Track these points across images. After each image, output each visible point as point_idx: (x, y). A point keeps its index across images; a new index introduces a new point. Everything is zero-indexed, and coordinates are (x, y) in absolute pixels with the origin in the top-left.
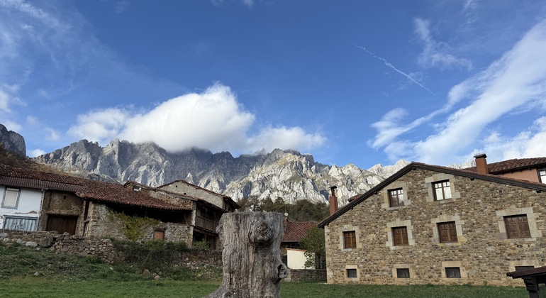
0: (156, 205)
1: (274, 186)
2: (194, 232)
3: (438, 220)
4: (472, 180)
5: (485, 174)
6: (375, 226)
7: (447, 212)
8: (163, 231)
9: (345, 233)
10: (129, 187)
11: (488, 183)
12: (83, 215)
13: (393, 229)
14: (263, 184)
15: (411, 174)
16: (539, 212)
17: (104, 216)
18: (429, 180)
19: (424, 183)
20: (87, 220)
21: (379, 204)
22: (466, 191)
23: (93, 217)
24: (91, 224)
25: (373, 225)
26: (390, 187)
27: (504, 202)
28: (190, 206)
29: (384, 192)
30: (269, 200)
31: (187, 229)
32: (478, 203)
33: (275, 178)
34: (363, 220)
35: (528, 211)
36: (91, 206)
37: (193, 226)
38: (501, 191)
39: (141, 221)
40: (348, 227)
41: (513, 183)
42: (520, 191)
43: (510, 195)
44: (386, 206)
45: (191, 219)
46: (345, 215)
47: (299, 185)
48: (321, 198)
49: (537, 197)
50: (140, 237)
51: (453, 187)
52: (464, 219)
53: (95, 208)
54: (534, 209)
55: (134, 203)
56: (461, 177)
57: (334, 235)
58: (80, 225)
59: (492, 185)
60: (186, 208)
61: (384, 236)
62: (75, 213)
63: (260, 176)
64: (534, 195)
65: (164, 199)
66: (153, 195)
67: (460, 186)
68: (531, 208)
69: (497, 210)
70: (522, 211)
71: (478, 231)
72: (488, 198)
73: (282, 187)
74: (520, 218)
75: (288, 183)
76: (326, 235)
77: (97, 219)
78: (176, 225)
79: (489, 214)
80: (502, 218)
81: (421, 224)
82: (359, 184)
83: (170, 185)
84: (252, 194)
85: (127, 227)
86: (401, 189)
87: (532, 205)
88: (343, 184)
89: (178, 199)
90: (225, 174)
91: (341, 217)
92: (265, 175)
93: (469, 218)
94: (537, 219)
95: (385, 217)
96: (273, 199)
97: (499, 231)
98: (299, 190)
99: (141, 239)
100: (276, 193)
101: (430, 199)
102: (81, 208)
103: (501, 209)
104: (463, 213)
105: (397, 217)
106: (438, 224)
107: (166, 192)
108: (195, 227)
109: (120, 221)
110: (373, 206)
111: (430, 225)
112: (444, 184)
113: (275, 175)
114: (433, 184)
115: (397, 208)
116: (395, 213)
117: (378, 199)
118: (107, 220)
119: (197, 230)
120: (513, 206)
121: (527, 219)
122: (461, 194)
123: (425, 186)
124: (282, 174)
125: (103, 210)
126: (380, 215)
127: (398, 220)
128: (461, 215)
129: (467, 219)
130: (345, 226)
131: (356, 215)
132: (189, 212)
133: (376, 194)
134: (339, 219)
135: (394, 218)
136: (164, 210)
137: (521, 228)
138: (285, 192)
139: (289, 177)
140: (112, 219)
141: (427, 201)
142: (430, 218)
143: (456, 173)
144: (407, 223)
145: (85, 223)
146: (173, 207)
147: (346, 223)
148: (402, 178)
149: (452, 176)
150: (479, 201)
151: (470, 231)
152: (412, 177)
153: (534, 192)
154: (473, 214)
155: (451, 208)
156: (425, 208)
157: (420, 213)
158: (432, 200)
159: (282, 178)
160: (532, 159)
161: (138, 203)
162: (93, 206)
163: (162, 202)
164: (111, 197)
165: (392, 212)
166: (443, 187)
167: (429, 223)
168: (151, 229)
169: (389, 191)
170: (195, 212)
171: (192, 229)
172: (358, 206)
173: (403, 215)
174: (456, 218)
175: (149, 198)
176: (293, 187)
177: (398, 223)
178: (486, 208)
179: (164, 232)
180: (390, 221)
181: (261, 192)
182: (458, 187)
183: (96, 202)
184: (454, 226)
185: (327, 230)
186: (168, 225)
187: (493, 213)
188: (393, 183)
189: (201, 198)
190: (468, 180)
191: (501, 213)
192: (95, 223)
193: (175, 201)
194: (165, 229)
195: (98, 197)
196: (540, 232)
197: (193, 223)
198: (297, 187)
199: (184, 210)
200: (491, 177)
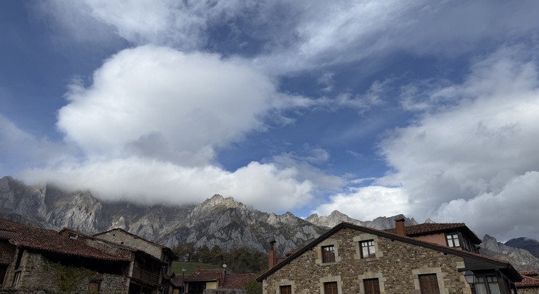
0: (93, 255)
1: (211, 233)
2: (131, 283)
3: (364, 277)
4: (393, 241)
5: (403, 236)
6: (310, 281)
7: (372, 270)
8: (98, 282)
9: (281, 287)
10: (64, 234)
11: (406, 244)
12: (14, 264)
13: (326, 284)
14: (200, 231)
15: (341, 232)
16: (446, 272)
17: (38, 266)
18: (357, 239)
19: (352, 241)
20: (18, 270)
21: (314, 259)
22: (388, 250)
23: (27, 268)
24: (23, 274)
25: (308, 279)
26: (324, 243)
27: (418, 261)
28: (129, 257)
29: (318, 248)
30: (205, 248)
31: (123, 280)
32: (398, 262)
33: (213, 224)
34: (298, 274)
35: (437, 270)
36: (25, 255)
37: (130, 277)
38: (416, 252)
39: (77, 272)
40: (284, 282)
41: (426, 245)
42: (431, 253)
43: (423, 256)
44: (319, 261)
45: (128, 270)
46: (282, 269)
47: (237, 232)
48: (259, 247)
49: (445, 258)
50: (74, 288)
51: (377, 246)
52: (385, 276)
53: (29, 257)
54: (442, 269)
55: (70, 252)
56: (383, 238)
57: (271, 289)
58: (10, 274)
59: (409, 247)
60: (124, 259)
61: (317, 291)
62: (5, 262)
63: (198, 222)
64: (442, 257)
65: (101, 248)
66: (91, 243)
67: (383, 246)
68: (440, 268)
69: (413, 268)
70: (433, 271)
71: (398, 288)
72: (405, 258)
73: (220, 235)
74: (431, 277)
75: (226, 230)
76: (263, 289)
77: (30, 269)
78: (112, 277)
79: (407, 273)
80: (417, 277)
81: (349, 279)
82: (296, 233)
83: (108, 234)
84: (188, 241)
85: (62, 277)
86: (333, 246)
87: (441, 266)
88: (281, 233)
89: (116, 249)
90: (160, 219)
91: (279, 271)
92: (203, 221)
93: (390, 276)
94: (445, 278)
95: (318, 272)
96: (211, 247)
97: (414, 288)
98: (237, 237)
99: (75, 290)
100: (213, 240)
101: (357, 256)
102: (13, 257)
103: (416, 268)
104: (385, 270)
105: (329, 272)
106: (364, 280)
107: (104, 241)
108: (131, 279)
109: (55, 271)
110: (308, 261)
111: (358, 281)
112: (370, 243)
113: (213, 221)
114: (360, 242)
115: (329, 264)
116: (327, 269)
117: (313, 255)
118: (41, 270)
119: (133, 282)
120: (426, 266)
121: (436, 278)
122: (384, 253)
123: (353, 245)
124: (221, 221)
125: (38, 260)
126: (314, 269)
127: (330, 275)
128: (383, 273)
129: (388, 276)
130: (282, 281)
131: (292, 269)
132: (127, 263)
133: (311, 250)
134: (277, 273)
135: (326, 274)
136: (101, 260)
137: (432, 285)
138: (223, 239)
139: (227, 224)
140: (46, 269)
141: (355, 258)
142: (357, 275)
143: (379, 234)
144: (338, 279)
145: (16, 273)
146: (111, 258)
147: (283, 277)
148: (333, 236)
149: (376, 236)
150: (399, 260)
151: (391, 288)
152: (343, 236)
153: (442, 254)
154: (393, 272)
155: (375, 266)
156: (353, 265)
157: (349, 270)
158: (359, 258)
159: (220, 225)
160: (441, 224)
161: (76, 253)
162: (27, 255)
163: (99, 251)
164: (46, 246)
165: (324, 267)
166: (368, 246)
167: (357, 279)
168: (87, 280)
169: (323, 247)
170: (133, 263)
171: (129, 280)
172: (295, 261)
173: (334, 271)
174: (379, 275)
175: (86, 246)
176: (231, 234)
177: (330, 279)
178: (404, 267)
179: (99, 284)
180: (323, 276)
181: (198, 239)
182: (381, 246)
183: (31, 251)
184: (378, 283)
185: (265, 284)
186: (104, 276)
187: (410, 272)
188: (326, 241)
189: (139, 248)
190: (390, 241)
191: (416, 272)
192: (27, 273)
193: (113, 251)
194: (101, 281)
195: (34, 245)
196: (447, 289)
197: (131, 274)
198: (235, 234)
199: (122, 262)
200: (408, 239)
